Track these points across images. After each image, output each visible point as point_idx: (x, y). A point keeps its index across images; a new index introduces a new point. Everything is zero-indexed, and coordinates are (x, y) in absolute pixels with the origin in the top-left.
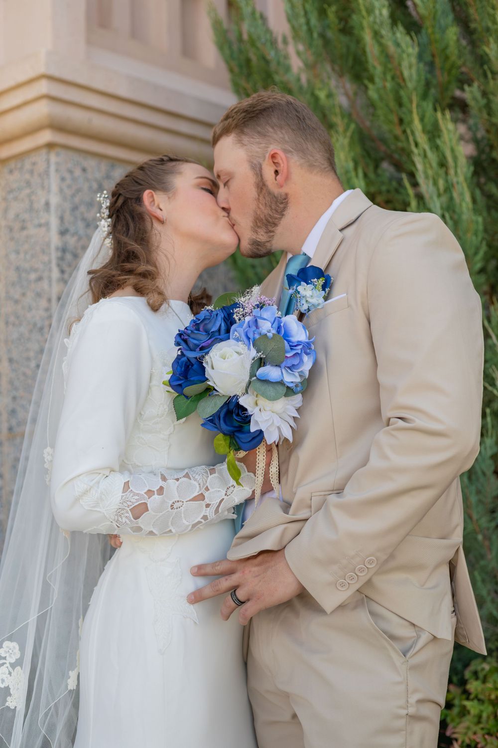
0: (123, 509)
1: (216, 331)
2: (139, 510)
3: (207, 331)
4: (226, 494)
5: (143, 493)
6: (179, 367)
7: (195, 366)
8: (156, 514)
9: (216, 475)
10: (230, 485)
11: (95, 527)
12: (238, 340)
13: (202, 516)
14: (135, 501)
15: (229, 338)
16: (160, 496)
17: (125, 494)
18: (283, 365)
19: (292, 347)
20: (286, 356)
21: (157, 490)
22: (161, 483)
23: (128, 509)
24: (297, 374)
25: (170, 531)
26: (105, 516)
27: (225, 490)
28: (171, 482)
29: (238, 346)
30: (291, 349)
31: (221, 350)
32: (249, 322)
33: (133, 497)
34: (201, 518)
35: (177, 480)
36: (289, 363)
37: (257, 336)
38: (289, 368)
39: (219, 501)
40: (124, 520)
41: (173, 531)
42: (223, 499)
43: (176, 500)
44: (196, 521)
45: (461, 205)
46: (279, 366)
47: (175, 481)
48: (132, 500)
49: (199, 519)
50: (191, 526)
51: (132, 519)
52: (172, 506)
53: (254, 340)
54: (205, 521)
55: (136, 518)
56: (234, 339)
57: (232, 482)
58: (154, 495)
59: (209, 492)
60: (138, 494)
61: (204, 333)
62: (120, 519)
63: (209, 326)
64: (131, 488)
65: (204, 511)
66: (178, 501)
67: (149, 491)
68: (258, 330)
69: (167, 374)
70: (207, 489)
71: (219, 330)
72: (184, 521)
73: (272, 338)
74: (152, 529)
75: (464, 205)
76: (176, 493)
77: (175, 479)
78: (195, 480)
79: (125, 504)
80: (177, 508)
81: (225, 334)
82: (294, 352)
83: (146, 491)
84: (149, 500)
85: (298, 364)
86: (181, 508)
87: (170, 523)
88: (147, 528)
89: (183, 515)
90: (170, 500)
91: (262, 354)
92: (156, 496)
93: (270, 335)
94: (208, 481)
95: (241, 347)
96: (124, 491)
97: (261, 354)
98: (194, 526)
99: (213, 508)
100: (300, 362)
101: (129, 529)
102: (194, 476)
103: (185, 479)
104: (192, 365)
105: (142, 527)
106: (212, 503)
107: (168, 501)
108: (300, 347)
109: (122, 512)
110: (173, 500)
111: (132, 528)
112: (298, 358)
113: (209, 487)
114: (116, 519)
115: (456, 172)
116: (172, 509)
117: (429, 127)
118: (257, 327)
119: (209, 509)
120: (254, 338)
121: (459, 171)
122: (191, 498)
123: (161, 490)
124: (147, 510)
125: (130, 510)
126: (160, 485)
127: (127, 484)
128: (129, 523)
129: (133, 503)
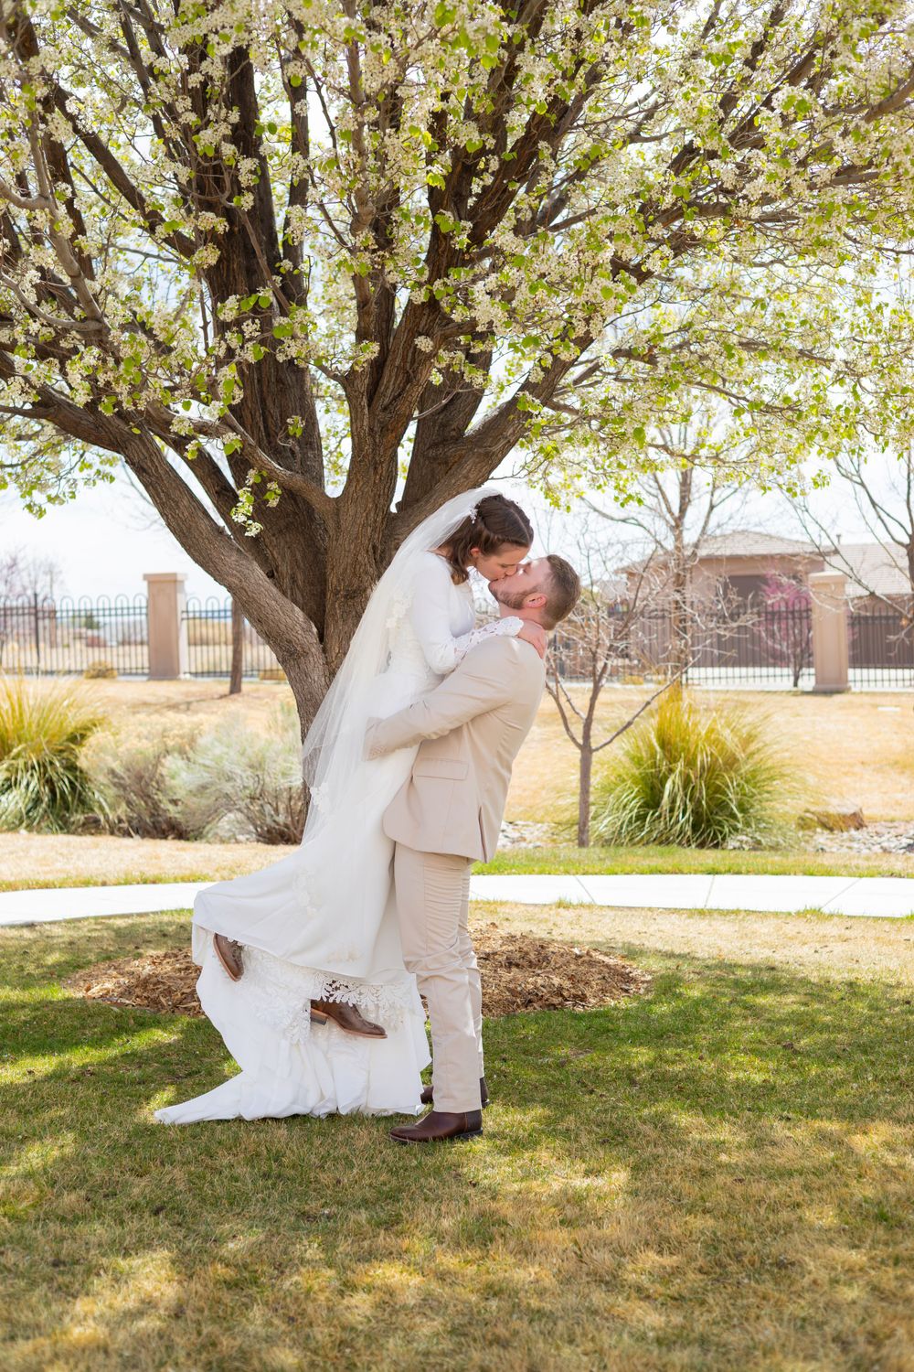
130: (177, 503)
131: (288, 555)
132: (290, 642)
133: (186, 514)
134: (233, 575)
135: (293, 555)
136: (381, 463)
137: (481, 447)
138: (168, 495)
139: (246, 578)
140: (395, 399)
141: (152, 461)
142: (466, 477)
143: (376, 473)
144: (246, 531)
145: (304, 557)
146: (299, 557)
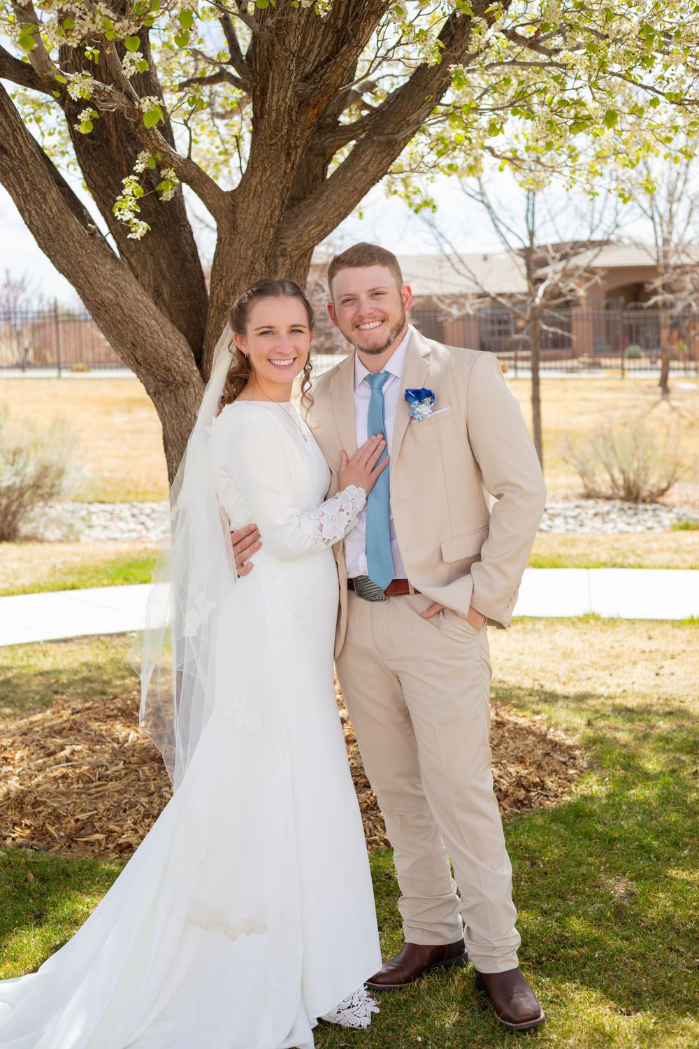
130: (44, 195)
131: (150, 264)
132: (168, 370)
133: (55, 209)
134: (108, 289)
135: (157, 263)
136: (297, 147)
137: (381, 134)
138: (33, 184)
139: (123, 292)
140: (321, 65)
141: (16, 139)
142: (365, 170)
143: (287, 162)
144: (129, 231)
145: (170, 265)
146: (164, 266)
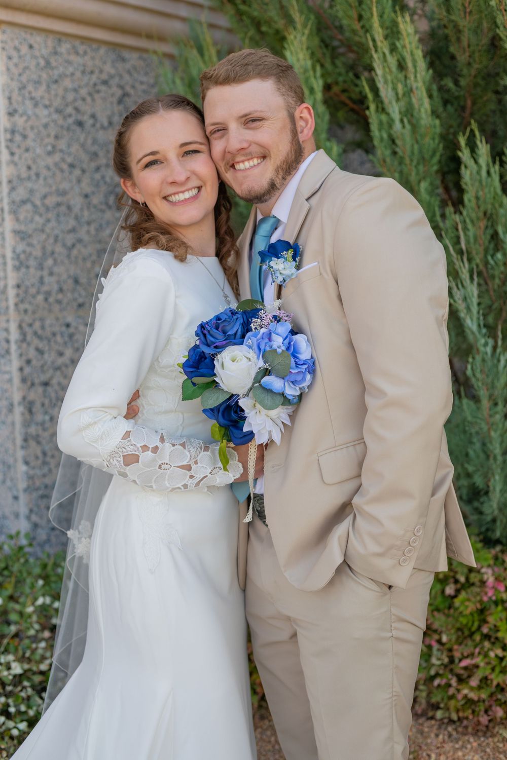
0: (117, 453)
1: (232, 335)
2: (131, 459)
3: (224, 332)
4: (211, 473)
5: (139, 445)
6: (194, 355)
7: (207, 360)
8: (144, 468)
9: (209, 453)
10: (218, 466)
11: (88, 459)
12: (250, 347)
13: (183, 483)
14: (129, 450)
15: (242, 344)
16: (153, 454)
17: (123, 441)
18: (286, 379)
19: (297, 365)
20: (290, 372)
21: (152, 448)
22: (158, 443)
23: (121, 455)
24: (298, 388)
25: (151, 487)
26: (100, 453)
27: (211, 469)
28: (167, 445)
29: (249, 353)
30: (297, 367)
31: (234, 352)
32: (263, 334)
33: (129, 446)
34: (182, 486)
35: (174, 445)
36: (293, 378)
37: (268, 349)
38: (292, 382)
39: (202, 476)
40: (115, 462)
41: (154, 487)
42: (207, 476)
43: (166, 462)
44: (177, 486)
45: (420, 110)
46: (283, 379)
47: (171, 445)
48: (127, 449)
49: (180, 485)
50: (170, 489)
51: (122, 464)
52: (160, 465)
53: (264, 351)
54: (184, 488)
55: (127, 465)
56: (247, 345)
57: (220, 464)
58: (148, 451)
59: (197, 465)
60: (134, 445)
61: (222, 334)
62: (111, 460)
63: (228, 328)
64: (130, 438)
65: (186, 481)
66: (167, 464)
67: (145, 446)
68: (270, 343)
69: (183, 357)
70: (196, 463)
71: (236, 334)
72: (167, 483)
73: (281, 354)
74: (136, 479)
75: (423, 110)
76: (168, 456)
77: (172, 444)
78: (189, 451)
79: (120, 449)
80: (164, 469)
81: (239, 339)
82: (299, 370)
83: (142, 445)
84: (142, 454)
85: (300, 381)
86: (168, 470)
87: (153, 480)
88: (131, 477)
89: (167, 477)
90: (161, 461)
91: (269, 365)
92: (149, 453)
93: (279, 350)
94: (199, 456)
95: (252, 354)
96: (124, 438)
97: (267, 365)
98: (173, 489)
99: (195, 481)
100: (302, 379)
101: (116, 472)
102: (189, 447)
103: (181, 447)
104: (205, 358)
105: (128, 474)
106: (197, 476)
107: (158, 461)
108: (305, 366)
109: (115, 455)
110: (163, 462)
111: (118, 472)
112: (302, 376)
113: (198, 462)
114: (108, 459)
115: (416, 77)
116: (159, 468)
117: (388, 24)
118: (270, 340)
119: (191, 480)
120: (265, 349)
121: (418, 75)
122: (180, 465)
123: (155, 449)
124: (138, 462)
125: (123, 456)
126: (157, 444)
127: (128, 433)
128: (118, 466)
129: (127, 451)
